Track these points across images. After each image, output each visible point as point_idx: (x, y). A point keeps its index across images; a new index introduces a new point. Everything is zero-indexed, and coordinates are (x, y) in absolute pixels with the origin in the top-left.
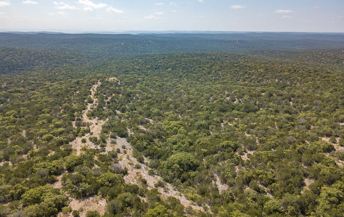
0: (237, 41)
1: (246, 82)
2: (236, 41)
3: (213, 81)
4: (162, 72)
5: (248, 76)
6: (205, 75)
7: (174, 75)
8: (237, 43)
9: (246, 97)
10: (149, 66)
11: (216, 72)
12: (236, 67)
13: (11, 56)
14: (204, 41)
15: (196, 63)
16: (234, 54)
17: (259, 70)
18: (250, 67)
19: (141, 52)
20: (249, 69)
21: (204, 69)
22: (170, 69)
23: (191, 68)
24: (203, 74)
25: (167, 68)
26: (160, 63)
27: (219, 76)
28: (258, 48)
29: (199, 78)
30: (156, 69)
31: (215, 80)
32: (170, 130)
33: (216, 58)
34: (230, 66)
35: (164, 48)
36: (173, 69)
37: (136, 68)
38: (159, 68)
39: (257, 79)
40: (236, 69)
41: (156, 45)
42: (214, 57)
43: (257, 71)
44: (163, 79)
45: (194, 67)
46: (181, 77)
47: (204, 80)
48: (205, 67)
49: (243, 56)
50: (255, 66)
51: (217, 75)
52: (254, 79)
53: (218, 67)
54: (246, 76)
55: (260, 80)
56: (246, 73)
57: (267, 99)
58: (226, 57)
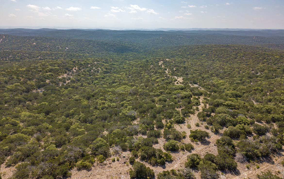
0: (255, 37)
1: (265, 65)
2: (253, 37)
3: (239, 63)
4: (199, 57)
5: (266, 61)
6: (232, 59)
7: (208, 59)
8: (254, 38)
9: (266, 71)
10: (188, 53)
11: (241, 58)
12: (256, 54)
13: (92, 45)
14: (225, 37)
15: (224, 51)
16: (253, 47)
17: (275, 57)
18: (268, 55)
19: (176, 44)
20: (267, 56)
21: (231, 56)
22: (205, 55)
23: (221, 55)
24: (230, 59)
25: (202, 54)
26: (196, 51)
27: (244, 60)
28: (273, 43)
29: (228, 61)
30: (193, 55)
31: (240, 62)
32: (219, 84)
33: (239, 49)
34: (252, 54)
35: (193, 42)
36: (206, 55)
37: (179, 54)
38: (196, 54)
39: (273, 63)
40: (257, 56)
41: (187, 39)
42: (237, 48)
43: (274, 57)
44: (200, 61)
45: (223, 54)
46: (214, 60)
47: (232, 63)
48: (231, 54)
49: (260, 48)
50: (272, 54)
51: (242, 59)
52: (271, 62)
53: (242, 55)
54: (265, 60)
55: (276, 63)
56: (265, 58)
57: (281, 72)
58: (246, 48)
